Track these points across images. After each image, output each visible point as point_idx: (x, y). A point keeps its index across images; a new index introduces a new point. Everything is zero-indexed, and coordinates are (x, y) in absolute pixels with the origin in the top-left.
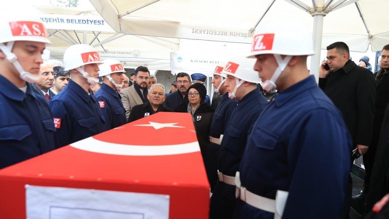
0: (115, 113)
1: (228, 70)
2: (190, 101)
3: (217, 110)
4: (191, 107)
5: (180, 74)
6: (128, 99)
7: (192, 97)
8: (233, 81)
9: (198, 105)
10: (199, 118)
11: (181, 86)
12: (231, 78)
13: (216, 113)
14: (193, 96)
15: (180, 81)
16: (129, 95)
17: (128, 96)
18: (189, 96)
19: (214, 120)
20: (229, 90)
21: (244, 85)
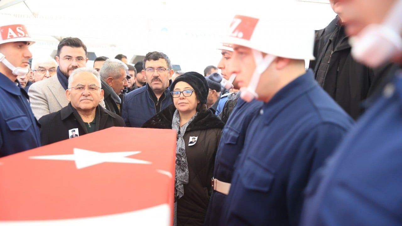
0: (9, 129)
1: (235, 34)
2: (176, 106)
3: (228, 125)
4: (178, 120)
5: (151, 55)
6: (46, 101)
7: (180, 99)
8: (247, 60)
9: (194, 114)
10: (193, 139)
11: (153, 77)
12: (241, 53)
13: (226, 130)
14: (182, 95)
15: (152, 68)
16: (48, 93)
17: (45, 96)
18: (174, 96)
19: (221, 145)
20: (242, 81)
21: (274, 65)
